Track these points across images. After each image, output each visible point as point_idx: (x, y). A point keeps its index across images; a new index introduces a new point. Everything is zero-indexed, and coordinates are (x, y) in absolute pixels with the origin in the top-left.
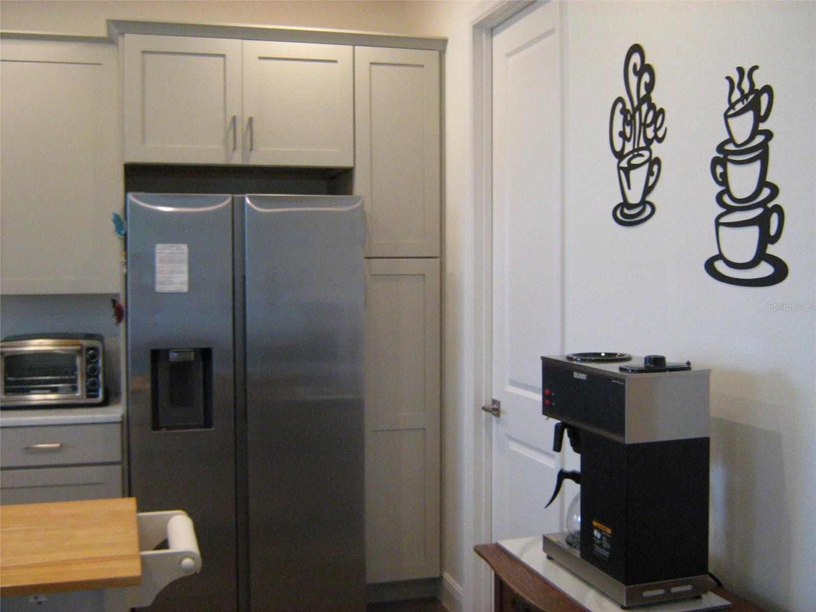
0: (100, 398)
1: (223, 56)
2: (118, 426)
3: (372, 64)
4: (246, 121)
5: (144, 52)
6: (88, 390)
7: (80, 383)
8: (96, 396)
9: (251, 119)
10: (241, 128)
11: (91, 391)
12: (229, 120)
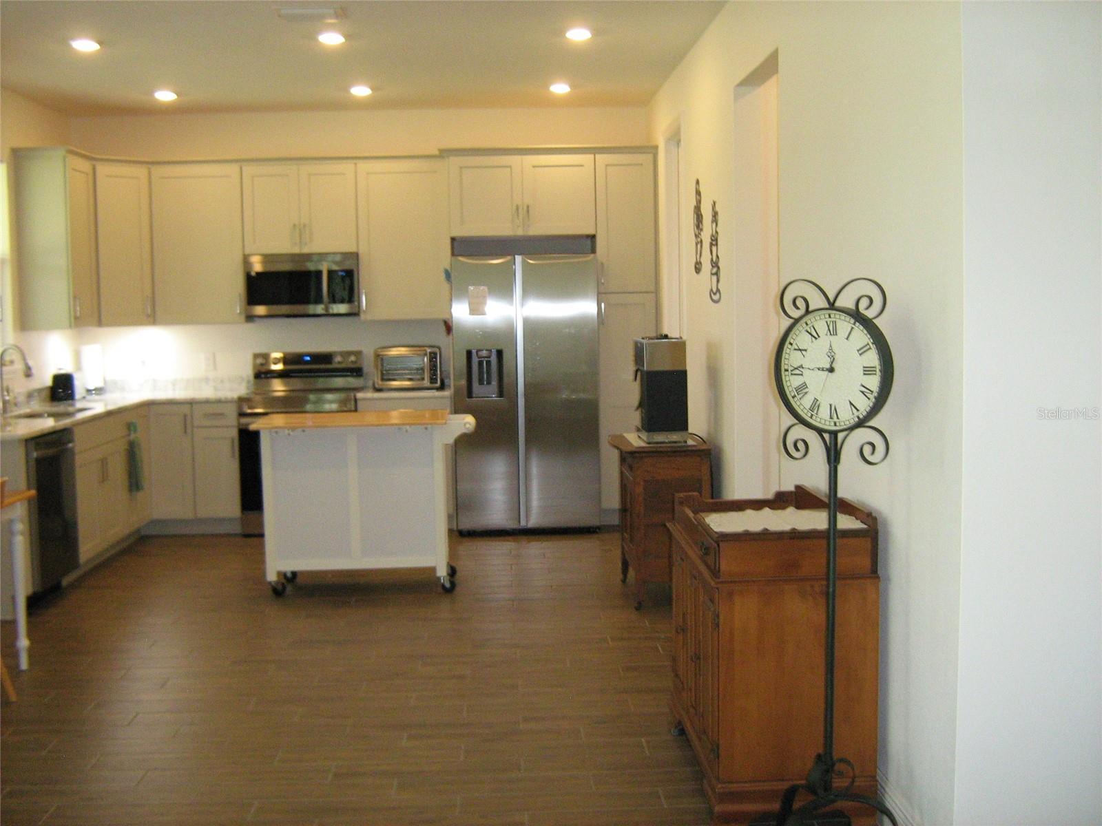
0: (438, 384)
1: (510, 167)
2: (449, 399)
3: (607, 165)
4: (525, 208)
5: (461, 168)
6: (431, 379)
7: (427, 376)
8: (436, 383)
9: (528, 207)
10: (522, 212)
11: (433, 380)
12: (515, 208)
